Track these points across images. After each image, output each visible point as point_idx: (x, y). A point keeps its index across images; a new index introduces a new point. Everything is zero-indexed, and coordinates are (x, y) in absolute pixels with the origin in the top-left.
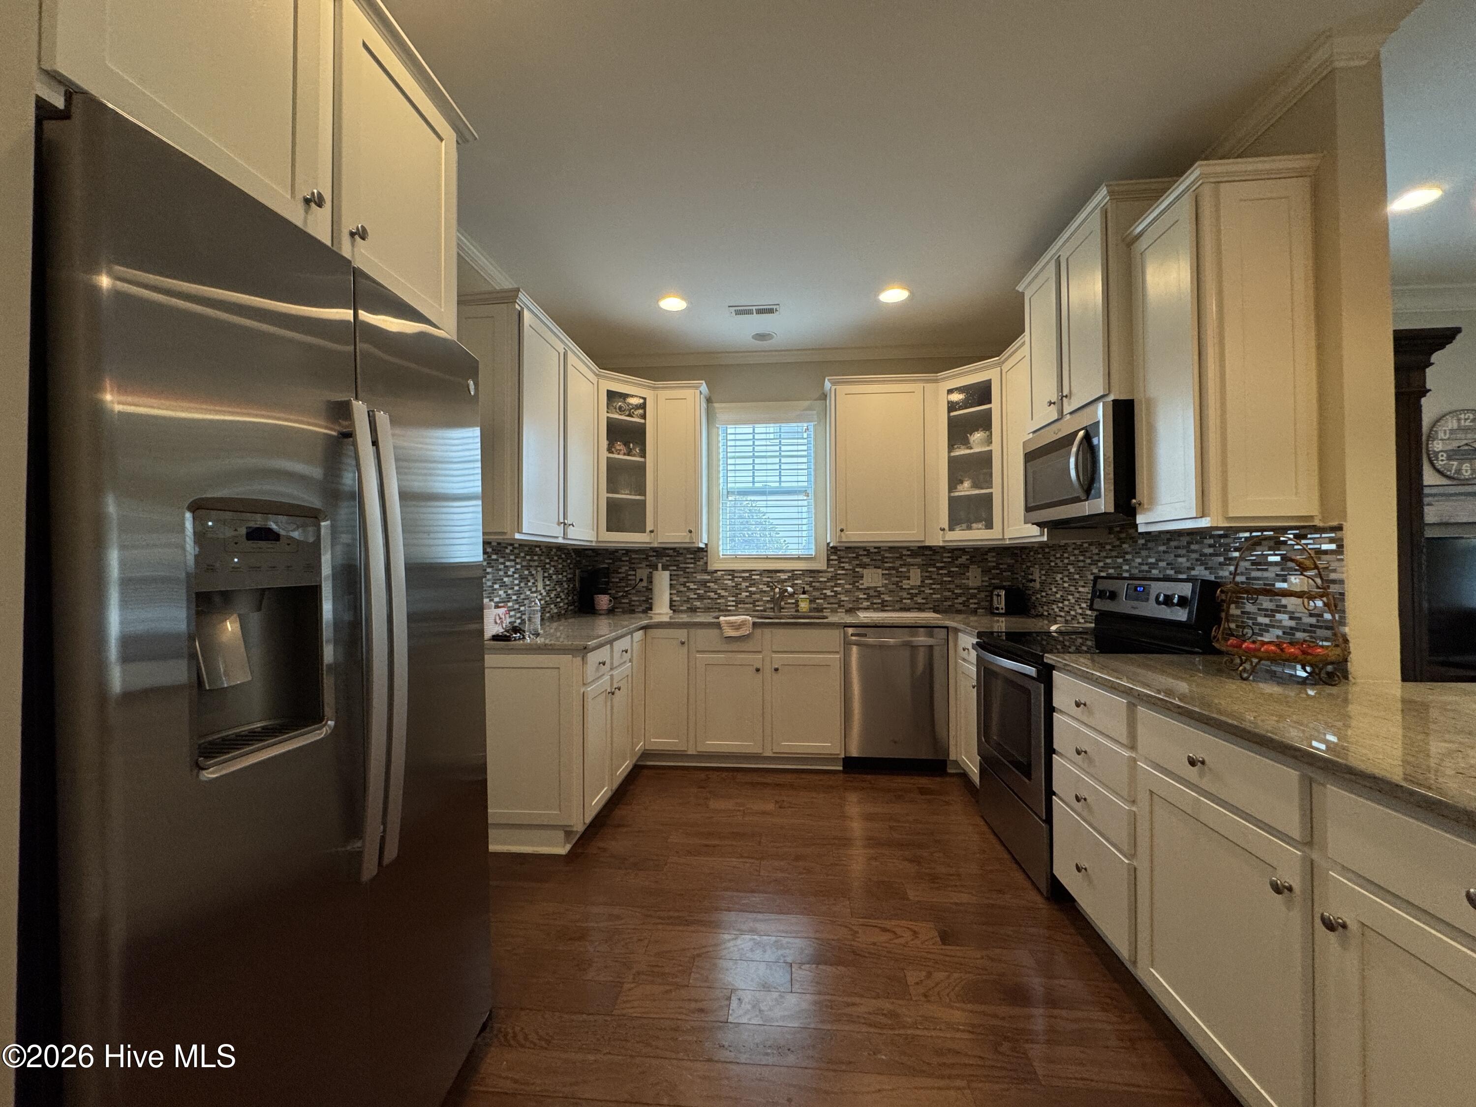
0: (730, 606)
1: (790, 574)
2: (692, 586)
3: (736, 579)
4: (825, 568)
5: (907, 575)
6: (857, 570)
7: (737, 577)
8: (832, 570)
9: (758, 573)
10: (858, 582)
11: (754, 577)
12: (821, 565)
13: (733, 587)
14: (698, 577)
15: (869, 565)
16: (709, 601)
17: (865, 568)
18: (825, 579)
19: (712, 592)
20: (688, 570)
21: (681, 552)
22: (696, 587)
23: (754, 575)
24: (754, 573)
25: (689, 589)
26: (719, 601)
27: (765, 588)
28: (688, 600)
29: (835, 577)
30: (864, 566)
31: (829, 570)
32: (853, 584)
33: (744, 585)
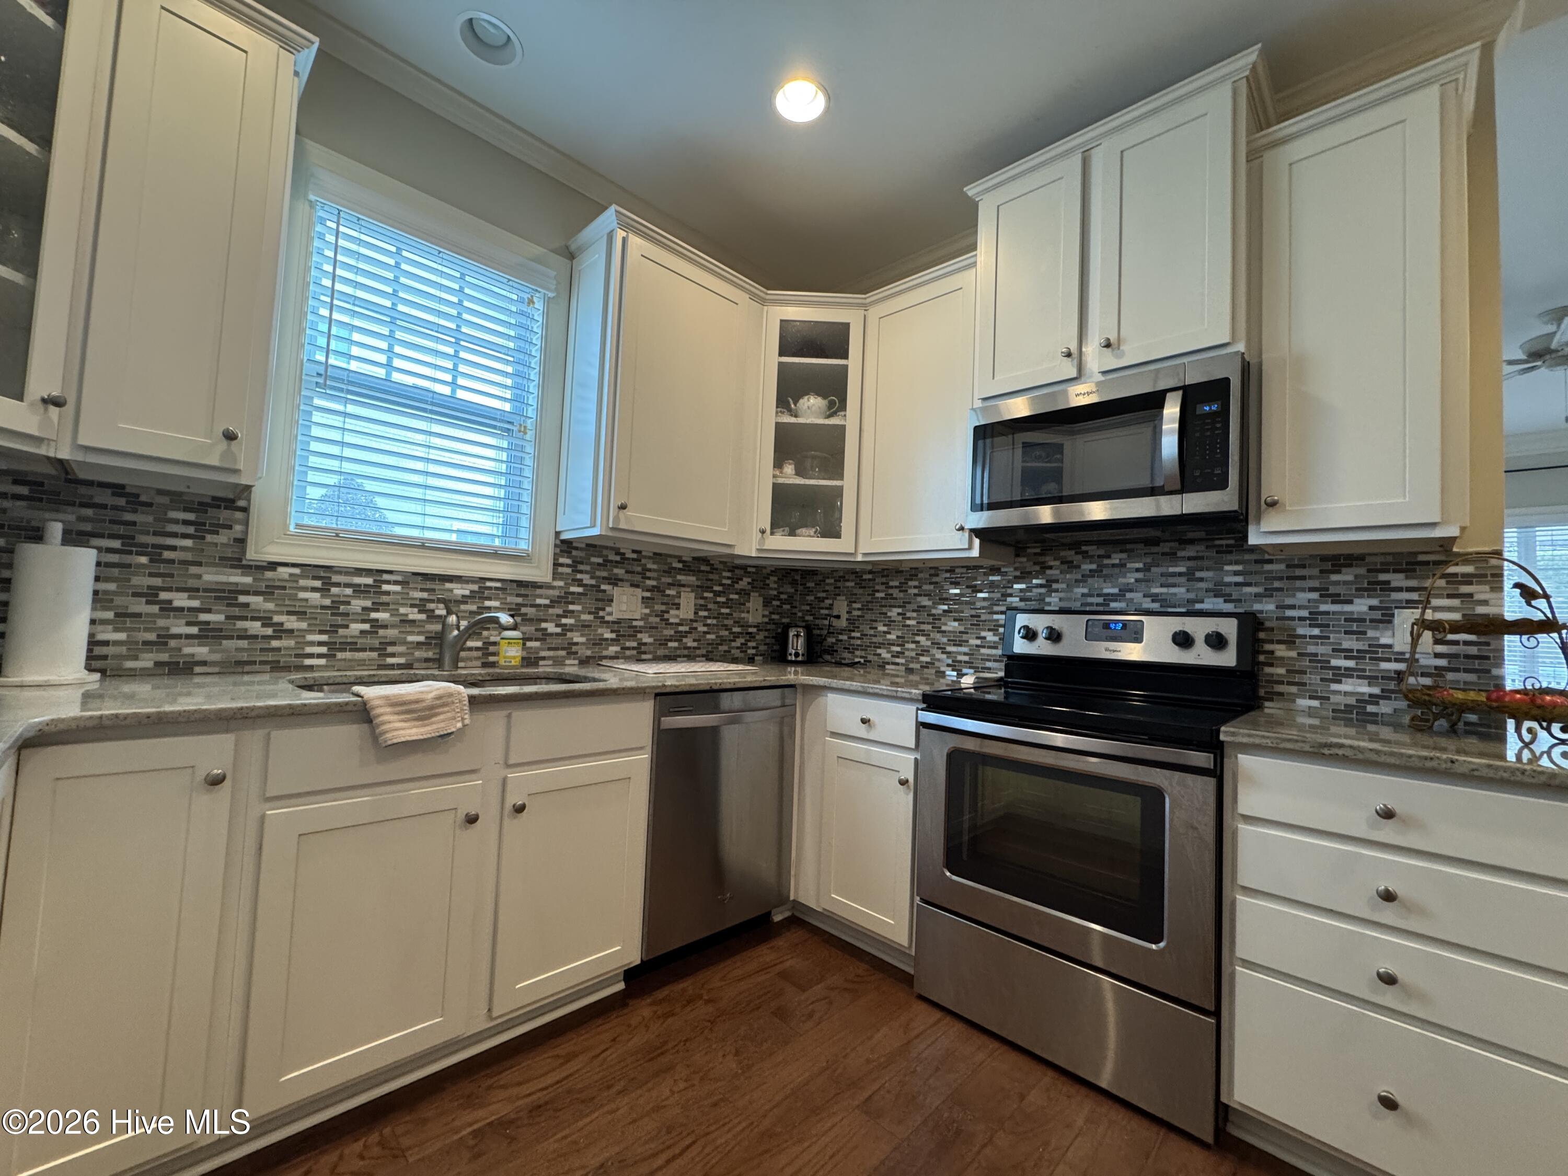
0: (311, 656)
1: (475, 587)
2: (181, 600)
3: (334, 590)
4: (548, 578)
5: (677, 601)
6: (603, 587)
7: (338, 585)
8: (561, 583)
9: (399, 578)
10: (604, 609)
11: (385, 587)
12: (541, 572)
13: (323, 607)
14: (207, 577)
15: (622, 580)
16: (244, 644)
17: (616, 585)
18: (547, 602)
19: (254, 619)
20: (167, 554)
21: (143, 498)
22: (196, 604)
23: (388, 582)
24: (386, 577)
25: (168, 608)
26: (275, 644)
27: (414, 615)
28: (164, 639)
29: (565, 599)
30: (615, 581)
31: (557, 583)
32: (595, 613)
33: (358, 604)
